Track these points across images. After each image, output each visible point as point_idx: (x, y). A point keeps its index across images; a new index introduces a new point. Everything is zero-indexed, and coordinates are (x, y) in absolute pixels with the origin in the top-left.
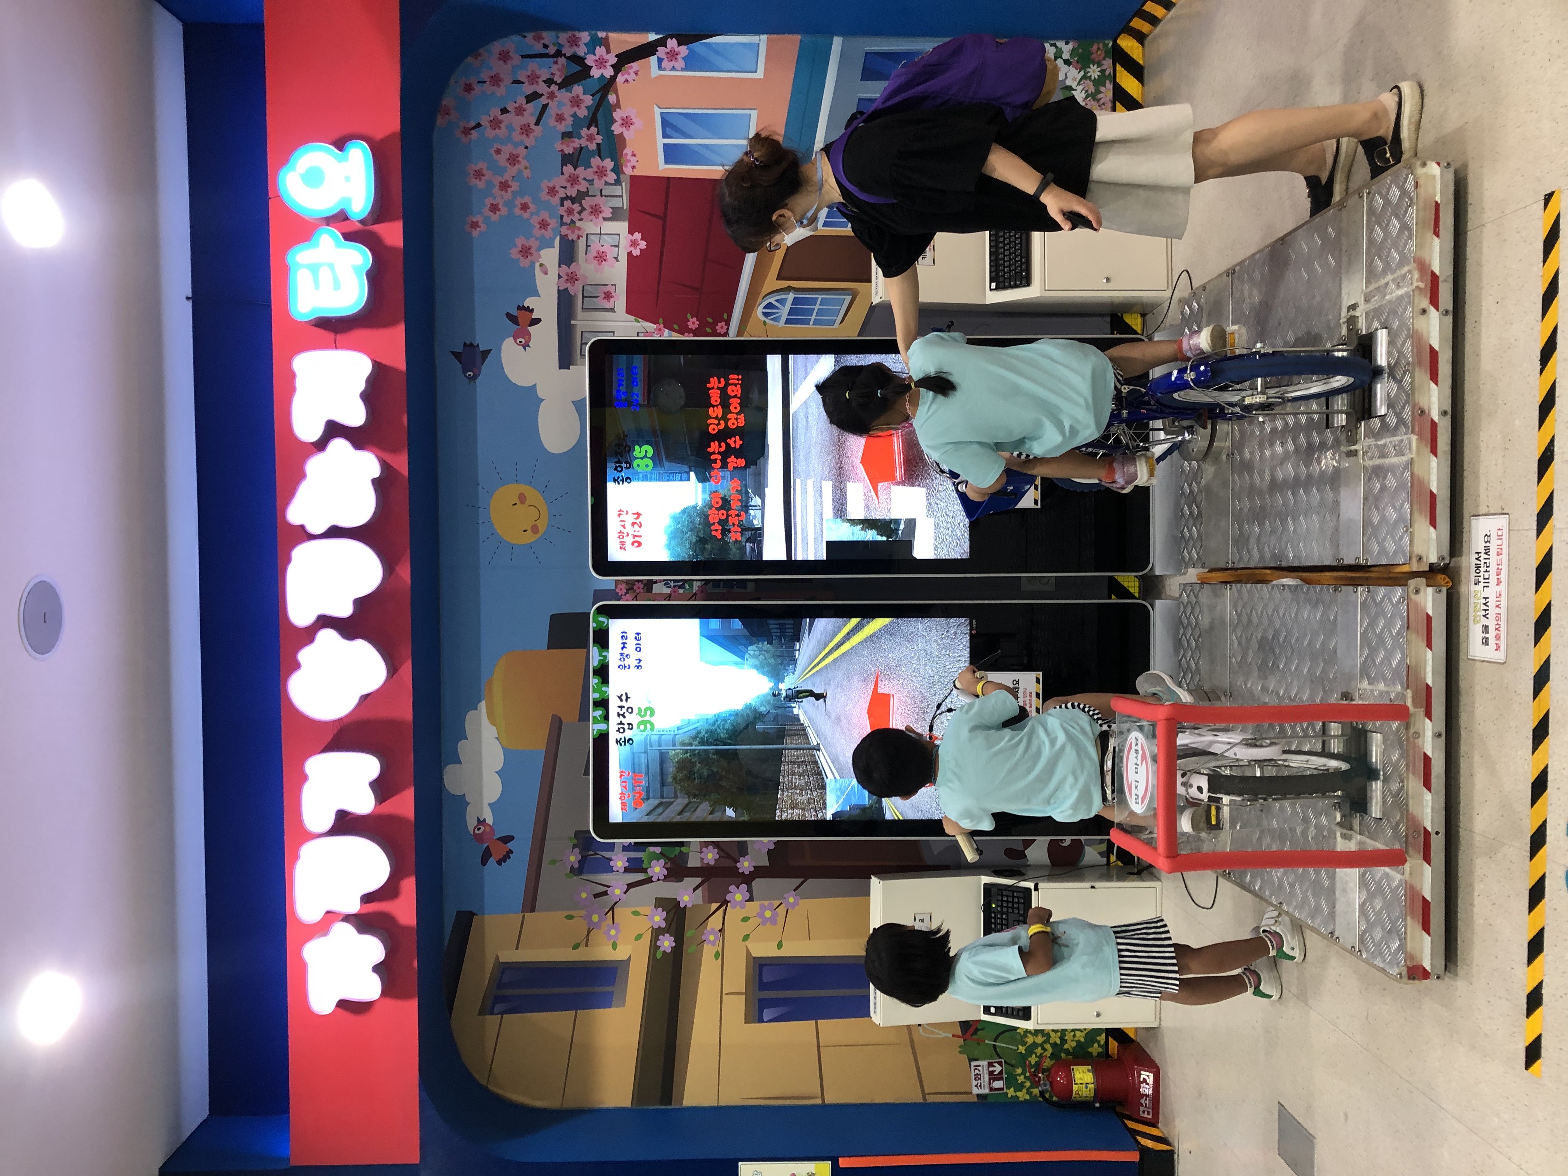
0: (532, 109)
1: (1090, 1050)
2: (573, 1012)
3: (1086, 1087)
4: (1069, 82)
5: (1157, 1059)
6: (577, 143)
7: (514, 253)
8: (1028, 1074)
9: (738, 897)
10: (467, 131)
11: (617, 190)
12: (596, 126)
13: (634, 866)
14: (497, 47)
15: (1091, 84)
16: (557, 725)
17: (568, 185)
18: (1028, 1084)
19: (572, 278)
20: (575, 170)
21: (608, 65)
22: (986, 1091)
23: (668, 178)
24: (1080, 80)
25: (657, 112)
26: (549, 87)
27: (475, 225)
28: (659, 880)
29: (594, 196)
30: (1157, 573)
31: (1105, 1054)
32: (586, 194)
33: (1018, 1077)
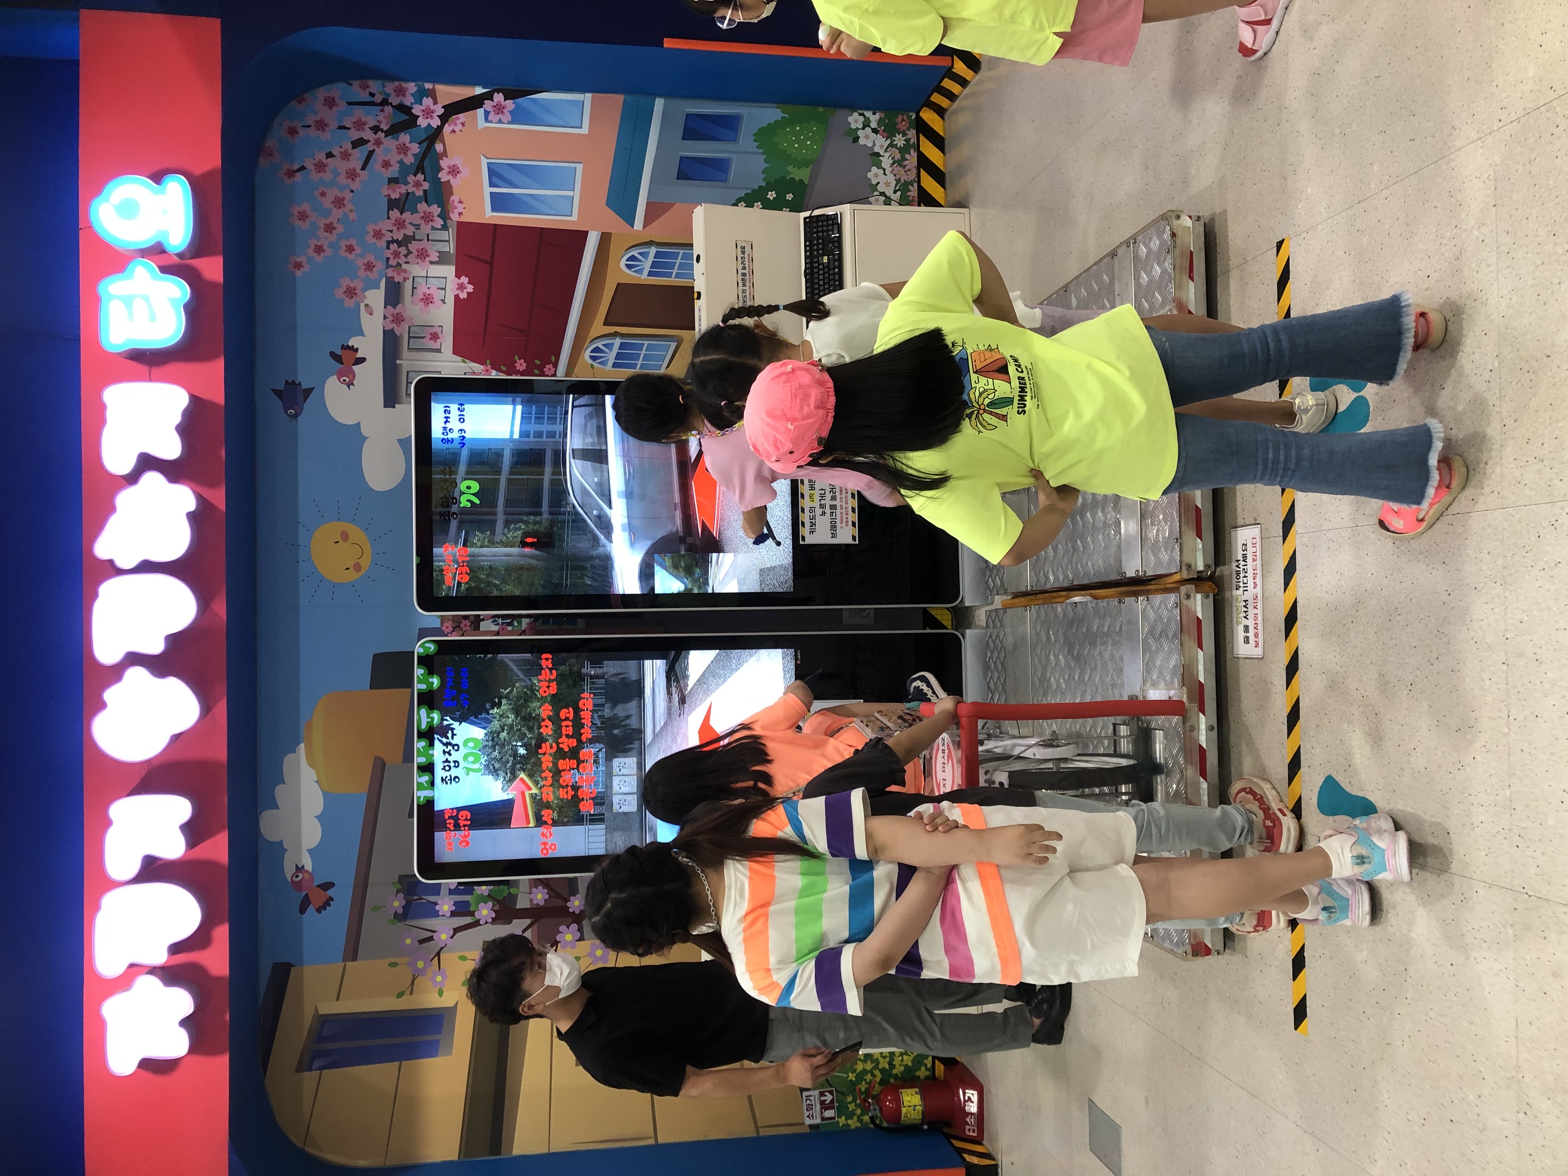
0: (359, 155)
1: (917, 1073)
2: (397, 1063)
3: (914, 1110)
4: (876, 149)
5: (980, 1079)
6: (403, 189)
7: (339, 293)
8: (858, 1102)
9: (569, 937)
10: (291, 174)
11: (444, 235)
12: (423, 173)
13: (461, 910)
14: (322, 92)
15: (897, 151)
16: (380, 766)
17: (395, 229)
18: (859, 1112)
19: (398, 319)
20: (401, 214)
21: (435, 115)
22: (818, 1121)
23: (495, 225)
24: (887, 148)
25: (484, 162)
26: (375, 133)
27: (299, 265)
28: (486, 923)
29: (421, 240)
30: (967, 604)
31: (933, 1077)
32: (413, 238)
33: (849, 1105)
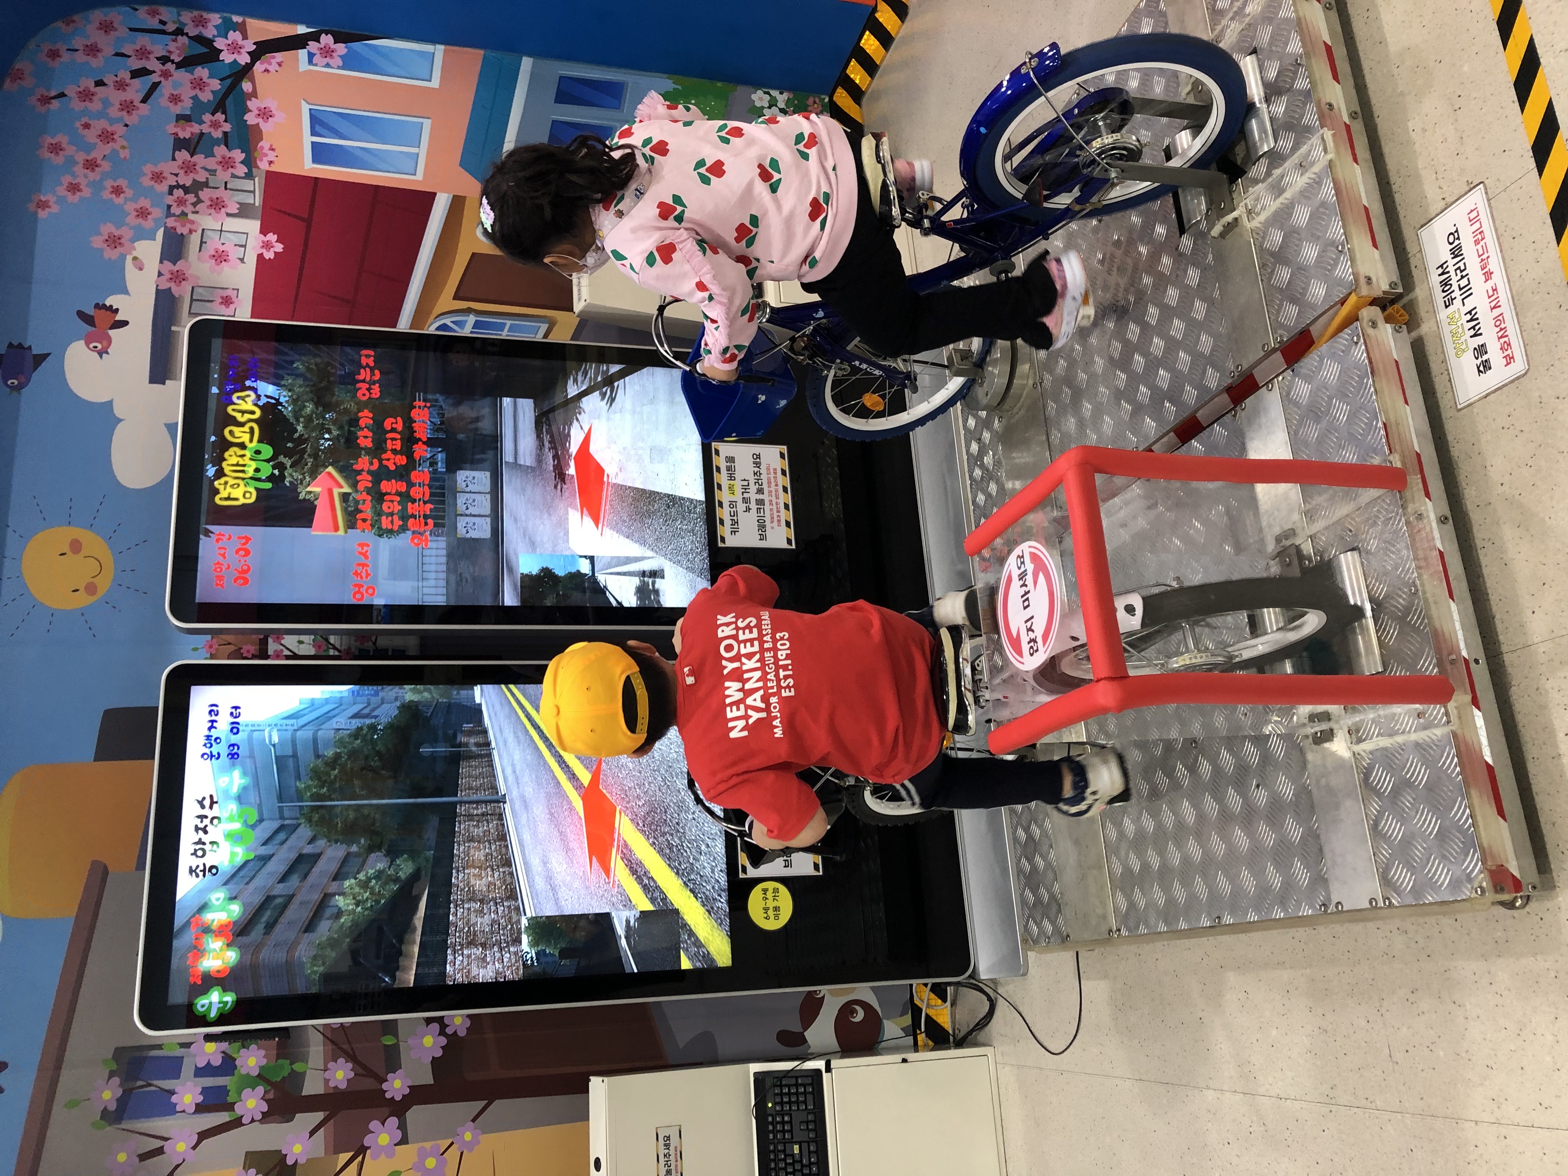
0: (139, 87)
6: (196, 128)
7: (97, 242)
9: (384, 1139)
10: (46, 100)
11: (248, 185)
12: (224, 112)
13: (213, 1101)
14: (98, 15)
16: (98, 874)
17: (182, 172)
19: (179, 277)
20: (191, 156)
21: (243, 51)
23: (316, 178)
25: (305, 109)
26: (163, 64)
27: (44, 205)
28: (253, 1121)
29: (216, 188)
32: (206, 185)
